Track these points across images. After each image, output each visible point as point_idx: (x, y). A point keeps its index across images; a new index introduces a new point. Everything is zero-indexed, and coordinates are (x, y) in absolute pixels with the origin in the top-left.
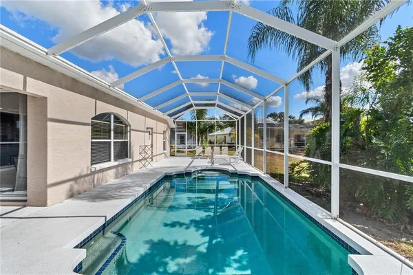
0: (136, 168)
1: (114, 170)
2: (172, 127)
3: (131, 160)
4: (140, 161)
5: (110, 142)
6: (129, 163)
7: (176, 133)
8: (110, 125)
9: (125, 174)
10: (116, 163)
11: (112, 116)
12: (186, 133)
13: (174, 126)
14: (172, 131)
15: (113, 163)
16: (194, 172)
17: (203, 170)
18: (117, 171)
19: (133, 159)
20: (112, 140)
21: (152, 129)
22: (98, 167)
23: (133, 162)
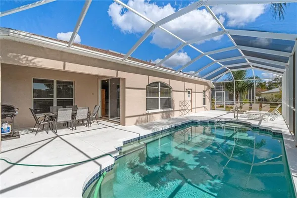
0: (177, 115)
1: (161, 114)
2: (212, 87)
3: (172, 109)
4: (180, 110)
5: (158, 98)
6: (171, 111)
7: (216, 92)
8: (158, 89)
9: (168, 117)
10: (162, 110)
11: (160, 83)
12: (225, 92)
13: (214, 86)
14: (212, 90)
15: (160, 110)
16: (218, 122)
17: (228, 122)
18: (163, 115)
19: (174, 109)
20: (160, 97)
21: (191, 89)
22: (150, 111)
23: (174, 111)
